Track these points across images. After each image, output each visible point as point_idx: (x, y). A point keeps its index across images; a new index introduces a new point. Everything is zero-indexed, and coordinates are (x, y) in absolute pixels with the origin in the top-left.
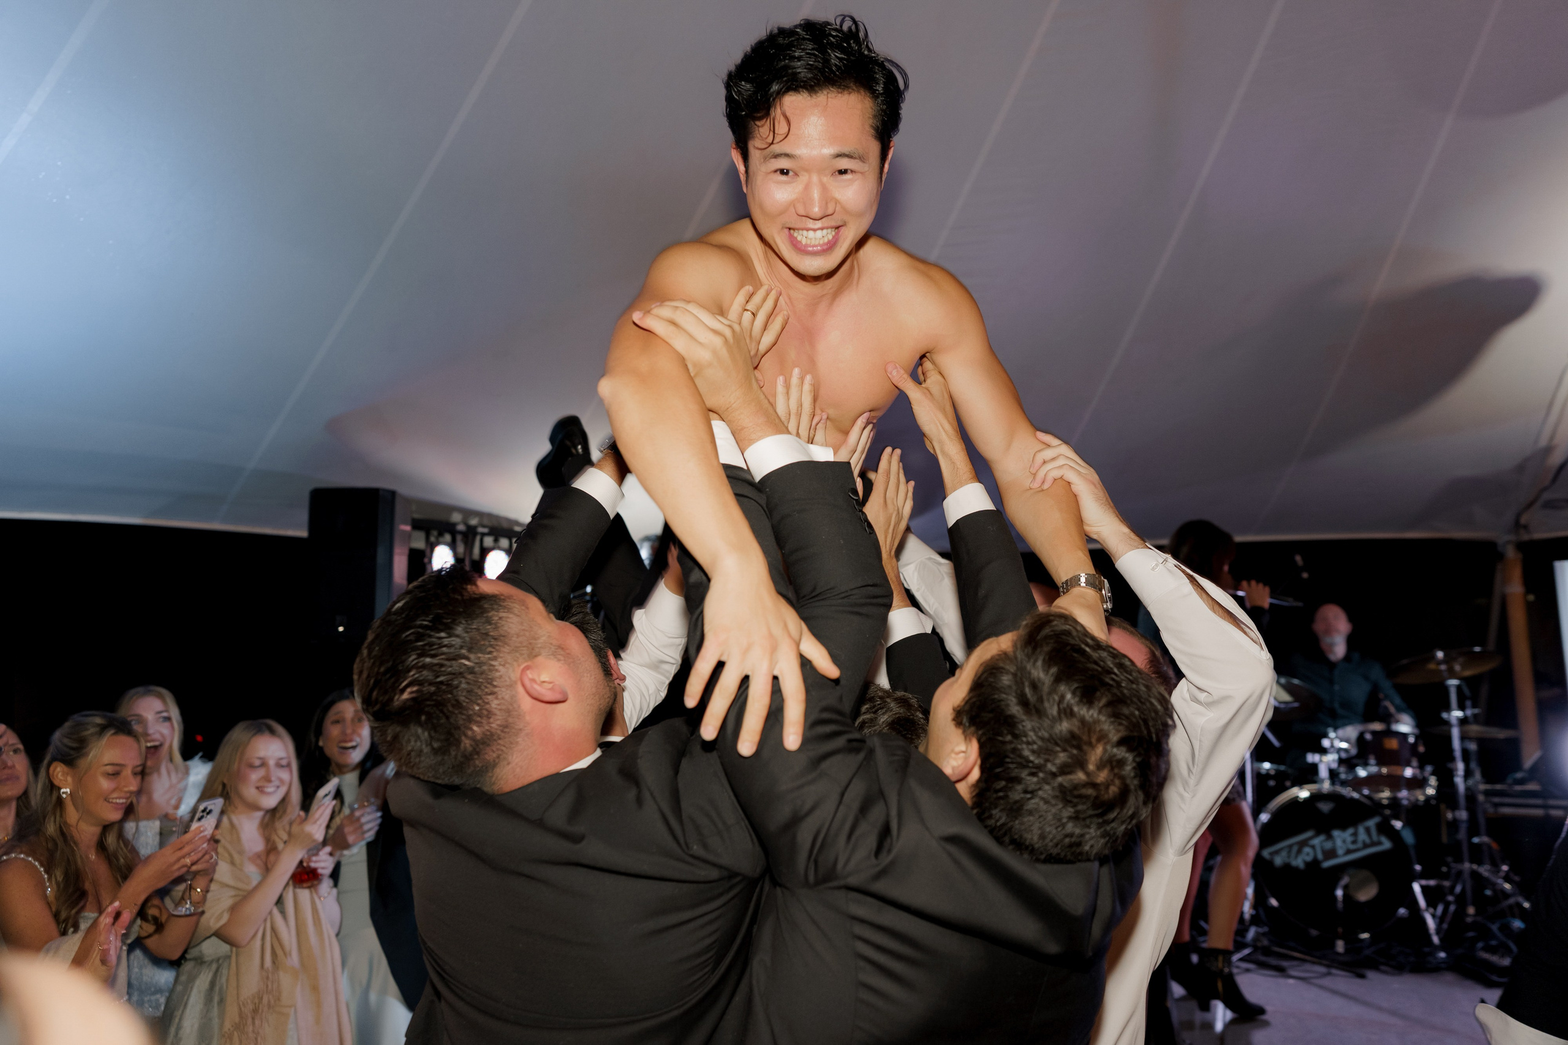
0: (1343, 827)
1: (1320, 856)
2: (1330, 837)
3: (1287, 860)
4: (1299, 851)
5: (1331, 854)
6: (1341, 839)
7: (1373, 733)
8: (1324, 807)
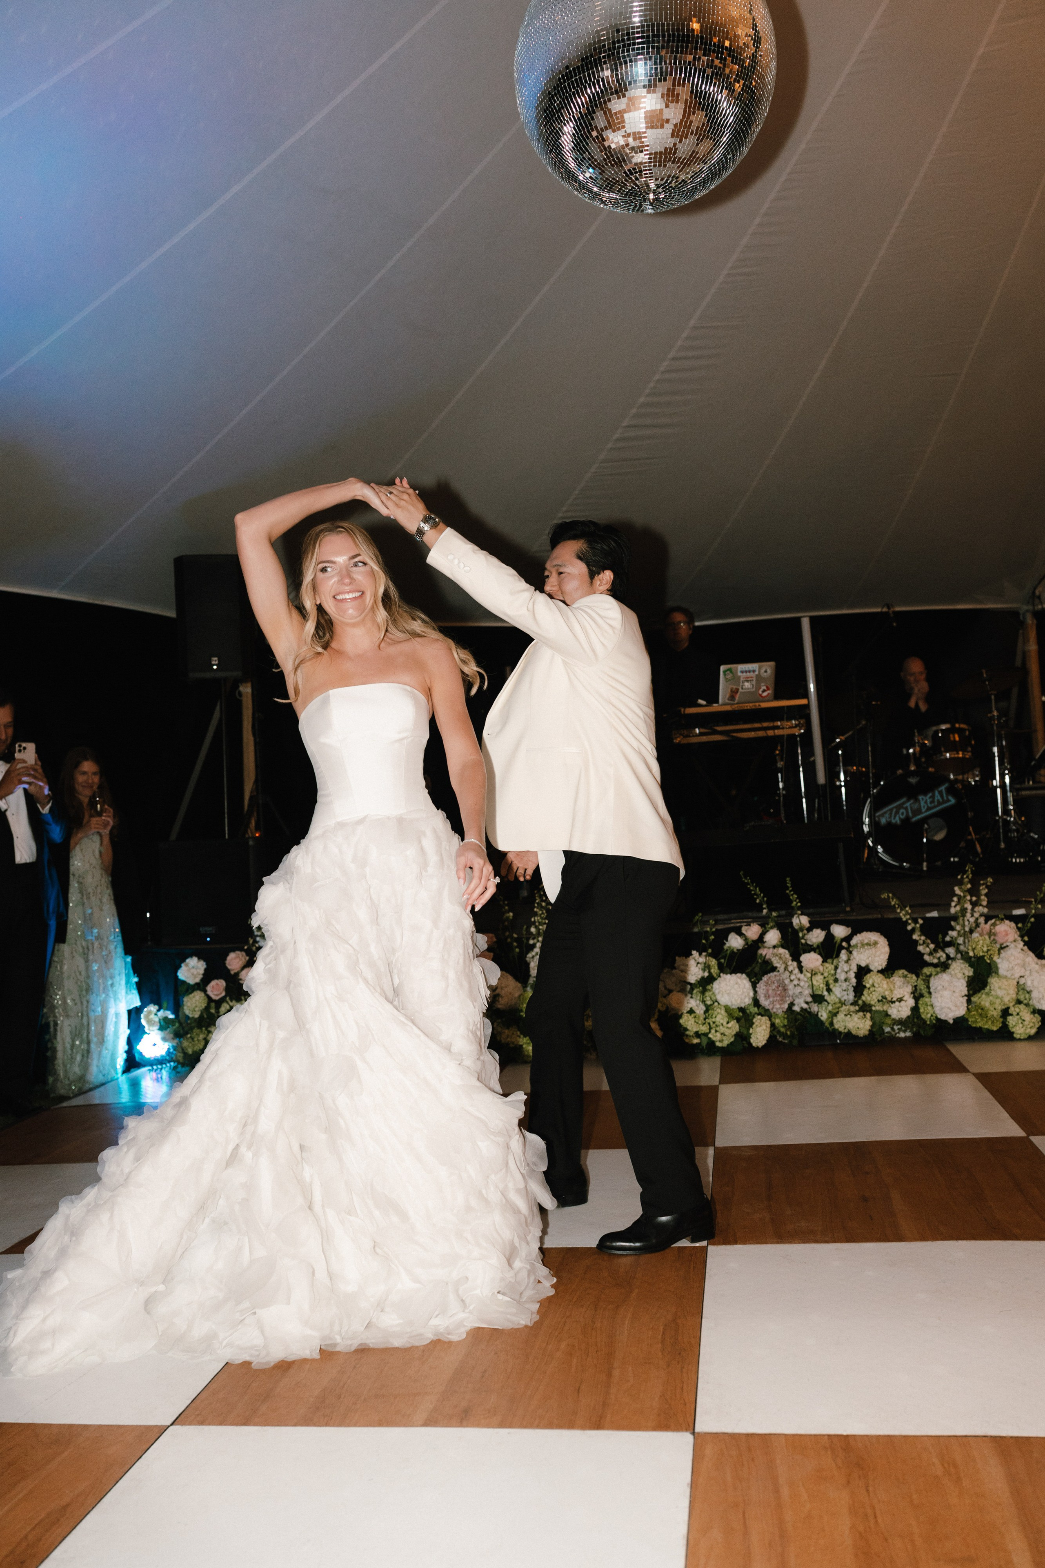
0: (925, 794)
1: (910, 814)
2: (917, 800)
3: (888, 820)
4: (897, 813)
5: (918, 811)
6: (924, 800)
7: (942, 731)
8: (913, 780)
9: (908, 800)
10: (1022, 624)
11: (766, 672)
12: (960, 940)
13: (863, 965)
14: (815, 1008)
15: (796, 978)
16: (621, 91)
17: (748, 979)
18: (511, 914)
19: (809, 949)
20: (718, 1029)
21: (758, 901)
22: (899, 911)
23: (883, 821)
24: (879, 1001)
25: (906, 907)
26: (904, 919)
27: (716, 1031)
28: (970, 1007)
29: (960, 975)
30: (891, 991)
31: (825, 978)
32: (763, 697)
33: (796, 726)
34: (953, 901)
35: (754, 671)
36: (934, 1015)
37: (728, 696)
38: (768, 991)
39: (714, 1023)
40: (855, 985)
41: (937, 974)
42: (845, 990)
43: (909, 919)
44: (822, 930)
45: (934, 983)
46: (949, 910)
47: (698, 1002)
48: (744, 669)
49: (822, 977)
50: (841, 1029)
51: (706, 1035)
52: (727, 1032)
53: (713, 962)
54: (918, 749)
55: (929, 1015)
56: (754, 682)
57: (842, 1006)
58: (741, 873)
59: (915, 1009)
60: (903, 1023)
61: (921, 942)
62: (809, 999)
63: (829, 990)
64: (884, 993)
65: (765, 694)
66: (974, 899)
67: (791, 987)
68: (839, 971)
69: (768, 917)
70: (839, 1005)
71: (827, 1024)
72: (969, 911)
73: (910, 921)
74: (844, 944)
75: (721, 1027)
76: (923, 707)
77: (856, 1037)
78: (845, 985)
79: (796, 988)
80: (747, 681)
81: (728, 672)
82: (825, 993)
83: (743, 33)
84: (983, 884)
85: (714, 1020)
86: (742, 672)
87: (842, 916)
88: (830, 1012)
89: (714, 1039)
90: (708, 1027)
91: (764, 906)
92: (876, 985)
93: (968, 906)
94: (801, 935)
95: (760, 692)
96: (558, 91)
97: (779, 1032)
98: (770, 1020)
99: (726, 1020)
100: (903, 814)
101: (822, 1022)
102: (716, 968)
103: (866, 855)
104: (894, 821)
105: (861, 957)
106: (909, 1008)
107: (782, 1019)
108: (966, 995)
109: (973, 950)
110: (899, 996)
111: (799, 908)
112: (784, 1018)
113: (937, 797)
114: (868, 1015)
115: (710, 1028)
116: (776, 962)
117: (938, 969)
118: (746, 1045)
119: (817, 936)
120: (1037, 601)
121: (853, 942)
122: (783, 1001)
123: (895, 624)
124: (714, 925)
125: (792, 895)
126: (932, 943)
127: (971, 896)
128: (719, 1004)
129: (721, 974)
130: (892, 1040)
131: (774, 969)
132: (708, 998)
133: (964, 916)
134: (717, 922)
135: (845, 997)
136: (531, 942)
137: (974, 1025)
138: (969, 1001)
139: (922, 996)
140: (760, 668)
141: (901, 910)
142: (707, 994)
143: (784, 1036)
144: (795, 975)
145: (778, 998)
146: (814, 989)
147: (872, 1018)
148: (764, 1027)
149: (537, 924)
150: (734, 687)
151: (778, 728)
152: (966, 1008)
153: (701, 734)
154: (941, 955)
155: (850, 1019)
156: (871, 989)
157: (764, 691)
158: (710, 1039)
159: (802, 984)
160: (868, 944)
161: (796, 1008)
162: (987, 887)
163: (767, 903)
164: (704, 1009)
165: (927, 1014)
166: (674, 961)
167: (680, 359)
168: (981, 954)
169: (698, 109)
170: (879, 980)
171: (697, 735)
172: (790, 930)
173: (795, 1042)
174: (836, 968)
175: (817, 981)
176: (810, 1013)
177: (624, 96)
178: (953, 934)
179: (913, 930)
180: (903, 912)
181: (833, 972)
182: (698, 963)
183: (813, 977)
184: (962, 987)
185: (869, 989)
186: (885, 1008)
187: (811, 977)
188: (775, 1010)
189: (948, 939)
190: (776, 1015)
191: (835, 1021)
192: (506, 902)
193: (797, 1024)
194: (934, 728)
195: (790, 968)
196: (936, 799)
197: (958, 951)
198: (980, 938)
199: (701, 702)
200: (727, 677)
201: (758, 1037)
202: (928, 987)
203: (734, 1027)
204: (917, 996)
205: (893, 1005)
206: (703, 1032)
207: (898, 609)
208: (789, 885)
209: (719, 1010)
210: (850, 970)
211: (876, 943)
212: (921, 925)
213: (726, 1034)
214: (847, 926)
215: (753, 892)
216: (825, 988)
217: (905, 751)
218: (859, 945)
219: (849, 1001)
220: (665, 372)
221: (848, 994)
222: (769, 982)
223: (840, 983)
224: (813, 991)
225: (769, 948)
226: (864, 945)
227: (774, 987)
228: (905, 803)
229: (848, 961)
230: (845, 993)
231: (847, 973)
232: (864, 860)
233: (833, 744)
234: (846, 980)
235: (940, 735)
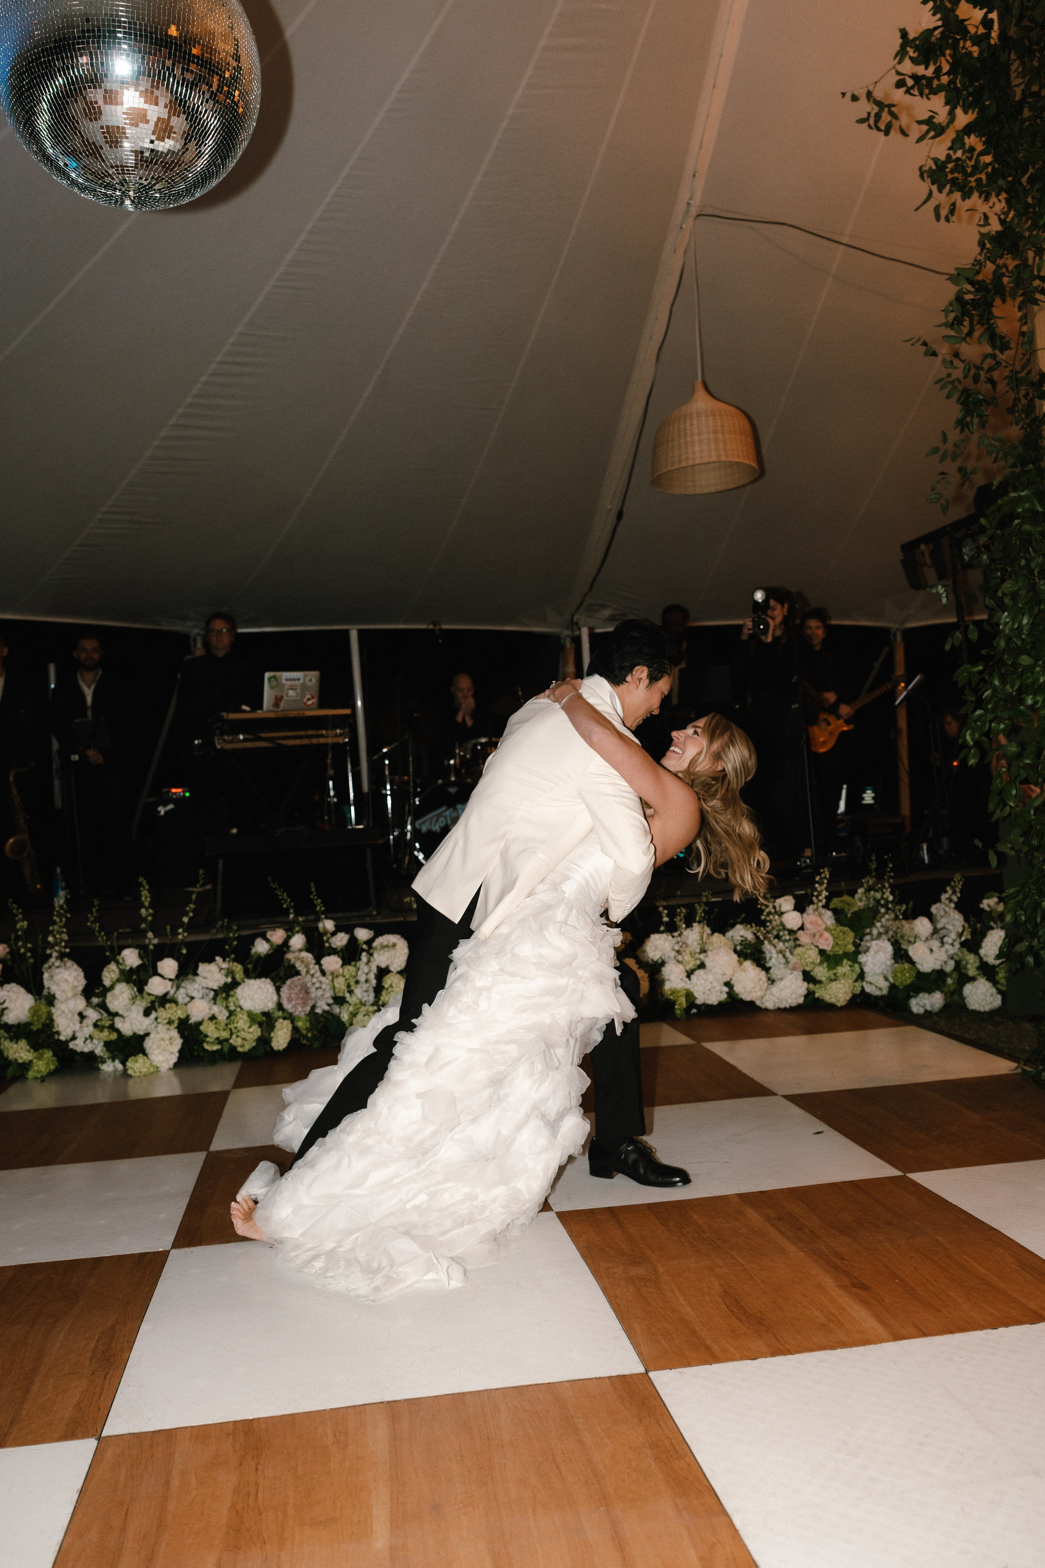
1: (449, 822)
2: (455, 809)
3: (429, 827)
4: (437, 821)
7: (481, 744)
8: (452, 790)
9: (448, 808)
10: (563, 646)
11: (310, 680)
13: (383, 966)
14: (336, 1010)
15: (318, 980)
17: (272, 983)
18: (26, 923)
19: (333, 951)
20: (239, 1034)
21: (285, 906)
23: (424, 829)
27: (237, 1036)
31: (346, 980)
32: (308, 705)
33: (341, 735)
35: (299, 680)
37: (272, 703)
38: (290, 994)
39: (236, 1028)
40: (375, 985)
42: (365, 991)
44: (347, 933)
47: (221, 1007)
48: (288, 678)
49: (343, 979)
51: (227, 1040)
52: (249, 1037)
53: (238, 968)
54: (458, 760)
56: (299, 691)
58: (269, 879)
62: (331, 1001)
63: (351, 992)
65: (309, 703)
67: (313, 990)
68: (360, 973)
69: (295, 922)
70: (360, 1006)
71: (348, 1025)
74: (365, 947)
75: (243, 1033)
76: (469, 723)
78: (365, 986)
79: (318, 991)
80: (292, 689)
81: (273, 679)
82: (347, 995)
85: (235, 1025)
86: (287, 680)
87: (368, 920)
88: (351, 1013)
89: (235, 1044)
90: (229, 1032)
91: (292, 911)
92: (394, 985)
94: (325, 938)
95: (305, 700)
97: (302, 1035)
98: (292, 1022)
99: (248, 1024)
100: (442, 822)
101: (343, 1024)
102: (242, 973)
103: (407, 862)
104: (434, 829)
105: (381, 959)
107: (304, 1021)
111: (323, 913)
112: (307, 1021)
115: (232, 1034)
116: (299, 966)
118: (268, 1049)
119: (340, 940)
120: (575, 627)
121: (375, 944)
122: (305, 1004)
123: (440, 641)
124: (237, 931)
125: (316, 900)
128: (241, 1008)
129: (246, 980)
131: (298, 973)
132: (232, 1004)
134: (240, 928)
135: (365, 998)
136: (48, 952)
140: (305, 677)
142: (230, 999)
143: (305, 1037)
144: (317, 978)
145: (301, 1002)
146: (336, 991)
148: (285, 1030)
149: (55, 933)
150: (279, 694)
151: (322, 736)
153: (245, 740)
156: (390, 990)
157: (309, 700)
158: (231, 1044)
159: (324, 986)
160: (387, 946)
161: (319, 1011)
163: (294, 907)
164: (227, 1014)
166: (197, 968)
167: (228, 363)
171: (240, 741)
172: (316, 934)
173: (316, 1045)
174: (357, 970)
175: (339, 983)
176: (332, 1015)
181: (354, 974)
182: (221, 969)
183: (335, 980)
185: (387, 989)
187: (333, 980)
188: (297, 1013)
190: (298, 1018)
191: (354, 1022)
192: (20, 911)
193: (318, 1026)
194: (473, 742)
195: (312, 972)
199: (245, 708)
200: (272, 684)
201: (280, 1040)
203: (255, 1032)
206: (224, 1038)
207: (444, 627)
208: (313, 890)
209: (241, 1016)
210: (370, 971)
211: (394, 945)
213: (248, 1038)
214: (370, 929)
215: (280, 897)
216: (346, 990)
217: (446, 763)
218: (379, 947)
219: (369, 1001)
220: (213, 375)
221: (368, 996)
222: (293, 986)
223: (361, 984)
224: (335, 994)
225: (294, 952)
226: (384, 947)
227: (296, 990)
228: (444, 811)
229: (368, 962)
230: (366, 994)
231: (367, 974)
232: (405, 866)
233: (380, 754)
234: (367, 981)
235: (479, 748)
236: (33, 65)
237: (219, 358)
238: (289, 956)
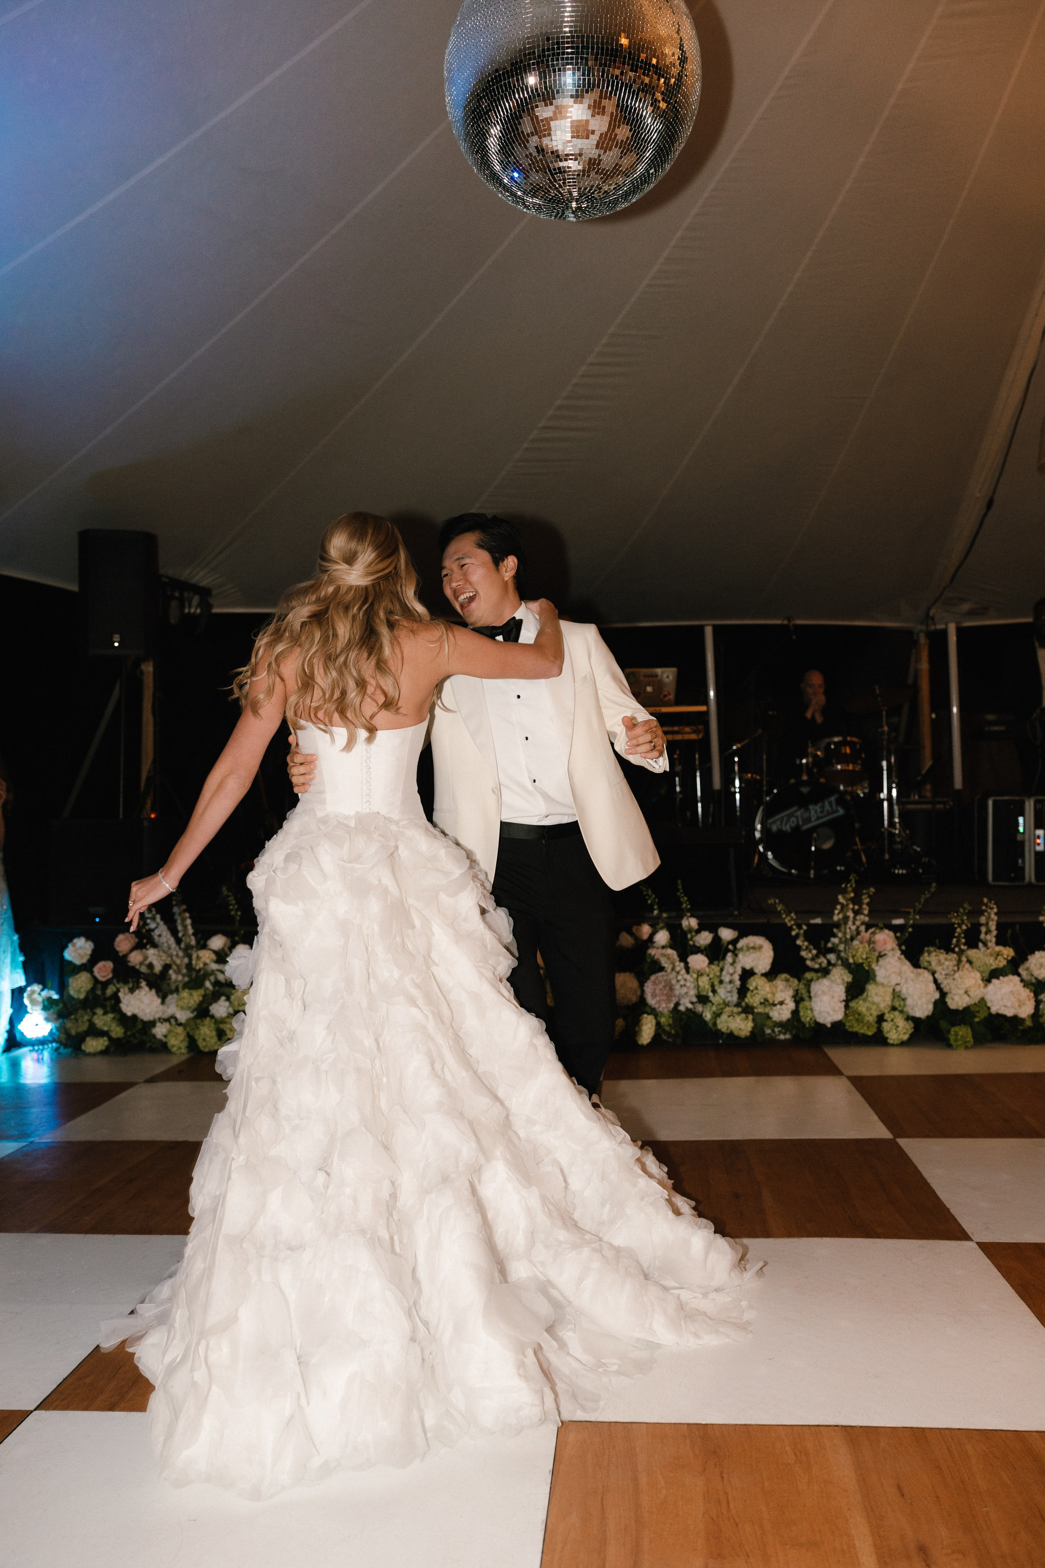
0: (815, 803)
1: (801, 823)
2: (807, 810)
3: (780, 827)
4: (788, 821)
5: (808, 820)
6: (814, 810)
7: (835, 743)
8: (805, 790)
9: (799, 809)
10: (915, 643)
11: (668, 677)
12: (842, 947)
13: (748, 967)
14: (699, 1008)
15: (683, 978)
16: (549, 99)
17: (636, 978)
19: (697, 950)
21: (649, 902)
22: (784, 916)
23: (774, 828)
24: (761, 1003)
25: (790, 913)
26: (789, 925)
28: (847, 1012)
29: (839, 981)
30: (774, 994)
31: (710, 979)
32: (664, 702)
33: (698, 732)
34: (836, 909)
35: (656, 676)
36: (813, 1019)
40: (739, 987)
41: (818, 979)
42: (729, 992)
43: (794, 925)
44: (711, 932)
45: (816, 987)
46: (832, 917)
48: (646, 674)
49: (708, 978)
50: (724, 1030)
54: (810, 759)
55: (808, 1019)
56: (656, 687)
57: (725, 1007)
59: (795, 1013)
60: (783, 1026)
61: (804, 947)
62: (695, 1000)
63: (714, 991)
64: (766, 995)
65: (666, 699)
66: (856, 907)
67: (677, 987)
68: (724, 973)
69: (659, 917)
70: (723, 1006)
71: (710, 1025)
72: (851, 919)
73: (794, 927)
74: (730, 947)
76: (819, 719)
77: (738, 1038)
78: (729, 987)
79: (683, 988)
80: (649, 685)
82: (710, 994)
83: (671, 53)
84: (866, 894)
86: (645, 676)
87: (730, 920)
88: (714, 1013)
91: (656, 907)
92: (759, 988)
93: (851, 914)
94: (689, 936)
95: (661, 697)
96: (487, 93)
97: (664, 1030)
98: (656, 1018)
100: (793, 822)
101: (705, 1023)
103: (756, 861)
104: (784, 828)
105: (746, 960)
106: (790, 1011)
107: (668, 1018)
108: (844, 1001)
109: (853, 957)
110: (781, 999)
111: (689, 910)
112: (670, 1017)
113: (827, 807)
114: (750, 1017)
116: (664, 963)
117: (819, 974)
118: (632, 1043)
119: (704, 938)
120: (930, 621)
121: (739, 945)
122: (669, 1000)
123: (794, 637)
125: (683, 897)
126: (815, 948)
127: (854, 904)
130: (772, 1042)
131: (662, 969)
133: (846, 923)
135: (729, 999)
137: (850, 1030)
138: (847, 1007)
139: (802, 999)
140: (662, 673)
141: (787, 916)
143: (669, 1034)
144: (682, 975)
145: (665, 998)
146: (700, 989)
147: (754, 1020)
148: (649, 1025)
151: (677, 732)
152: (843, 1013)
154: (823, 961)
155: (733, 1021)
156: (754, 992)
157: (665, 696)
159: (688, 984)
160: (754, 948)
161: (682, 1008)
162: (869, 896)
163: (658, 904)
165: (807, 1017)
167: (598, 364)
168: (861, 961)
169: (623, 123)
170: (762, 983)
172: (679, 931)
173: (679, 1041)
174: (722, 970)
175: (703, 982)
176: (694, 1013)
177: (551, 104)
178: (835, 940)
179: (797, 936)
180: (789, 918)
181: (718, 974)
183: (700, 978)
184: (840, 992)
185: (752, 991)
186: (767, 1010)
187: (697, 978)
188: (661, 1009)
189: (830, 945)
190: (662, 1014)
191: (718, 1021)
193: (682, 1023)
194: (827, 740)
195: (678, 969)
196: (826, 809)
197: (839, 957)
198: (860, 945)
201: (644, 1035)
202: (809, 992)
204: (798, 999)
205: (774, 1008)
207: (799, 622)
208: (680, 887)
210: (735, 972)
211: (760, 947)
212: (805, 932)
214: (735, 929)
215: (645, 893)
216: (710, 989)
217: (798, 762)
218: (745, 948)
219: (733, 1002)
220: (583, 376)
221: (732, 996)
222: (657, 982)
223: (724, 985)
224: (699, 992)
225: (658, 948)
226: (749, 948)
227: (661, 986)
228: (796, 811)
229: (733, 964)
230: (729, 994)
231: (731, 975)
232: (755, 865)
233: (730, 751)
234: (731, 982)
235: (833, 747)
236: (494, 89)
237: (590, 360)
238: (652, 952)
